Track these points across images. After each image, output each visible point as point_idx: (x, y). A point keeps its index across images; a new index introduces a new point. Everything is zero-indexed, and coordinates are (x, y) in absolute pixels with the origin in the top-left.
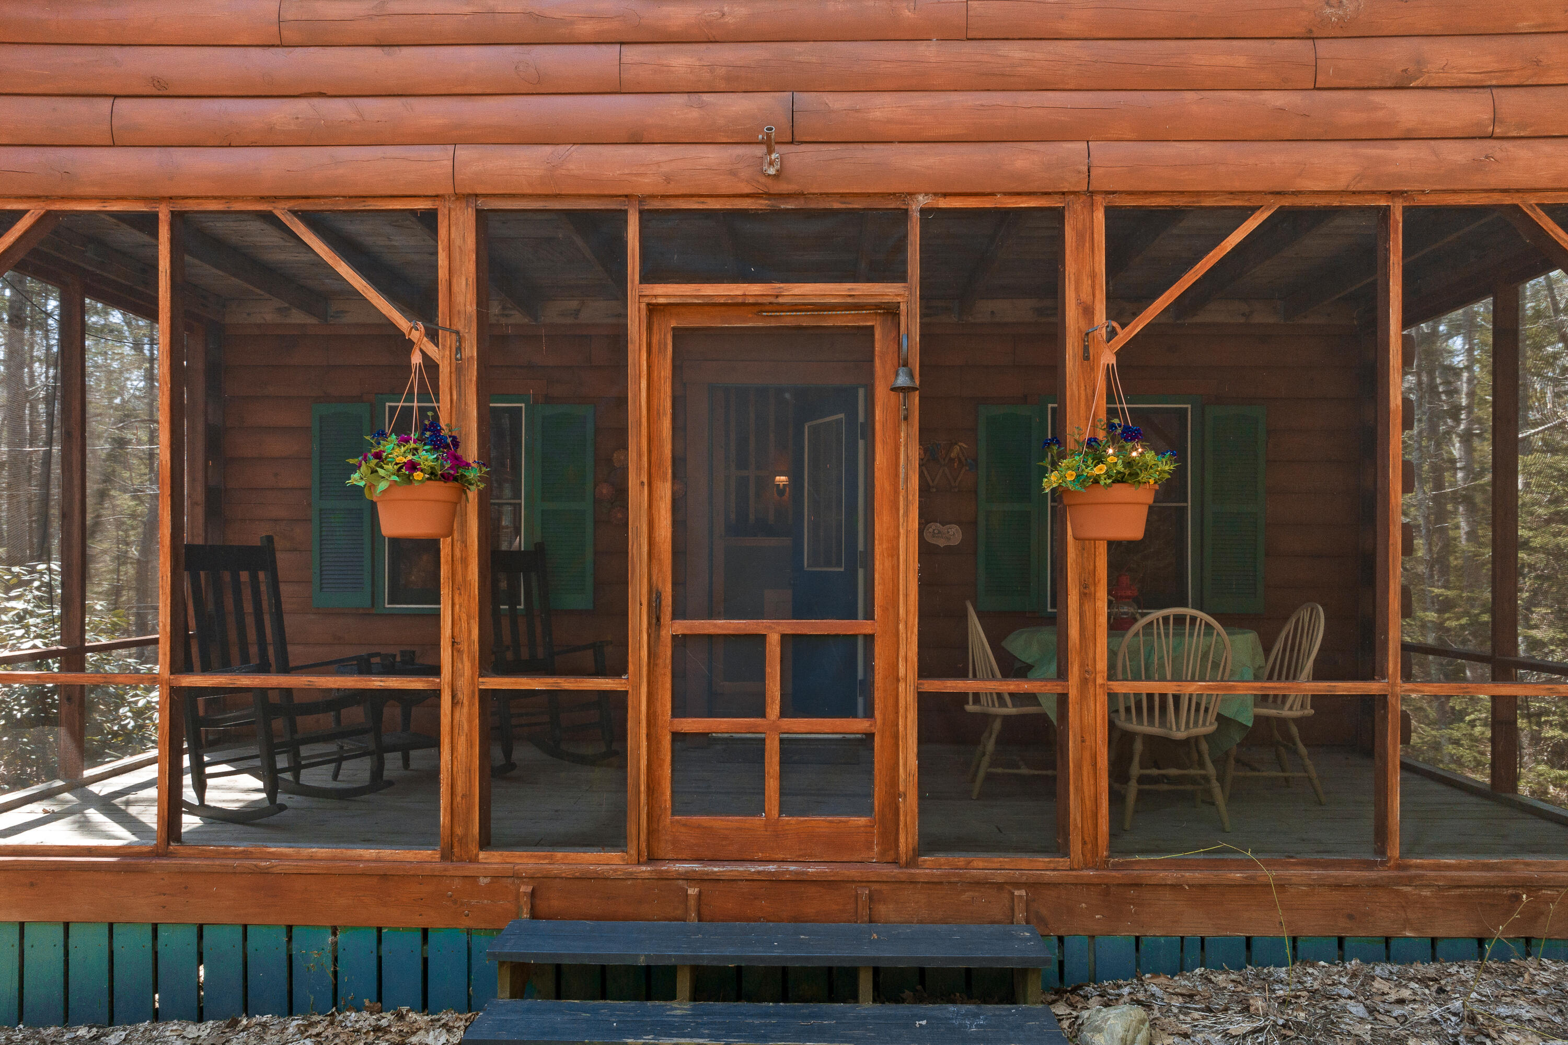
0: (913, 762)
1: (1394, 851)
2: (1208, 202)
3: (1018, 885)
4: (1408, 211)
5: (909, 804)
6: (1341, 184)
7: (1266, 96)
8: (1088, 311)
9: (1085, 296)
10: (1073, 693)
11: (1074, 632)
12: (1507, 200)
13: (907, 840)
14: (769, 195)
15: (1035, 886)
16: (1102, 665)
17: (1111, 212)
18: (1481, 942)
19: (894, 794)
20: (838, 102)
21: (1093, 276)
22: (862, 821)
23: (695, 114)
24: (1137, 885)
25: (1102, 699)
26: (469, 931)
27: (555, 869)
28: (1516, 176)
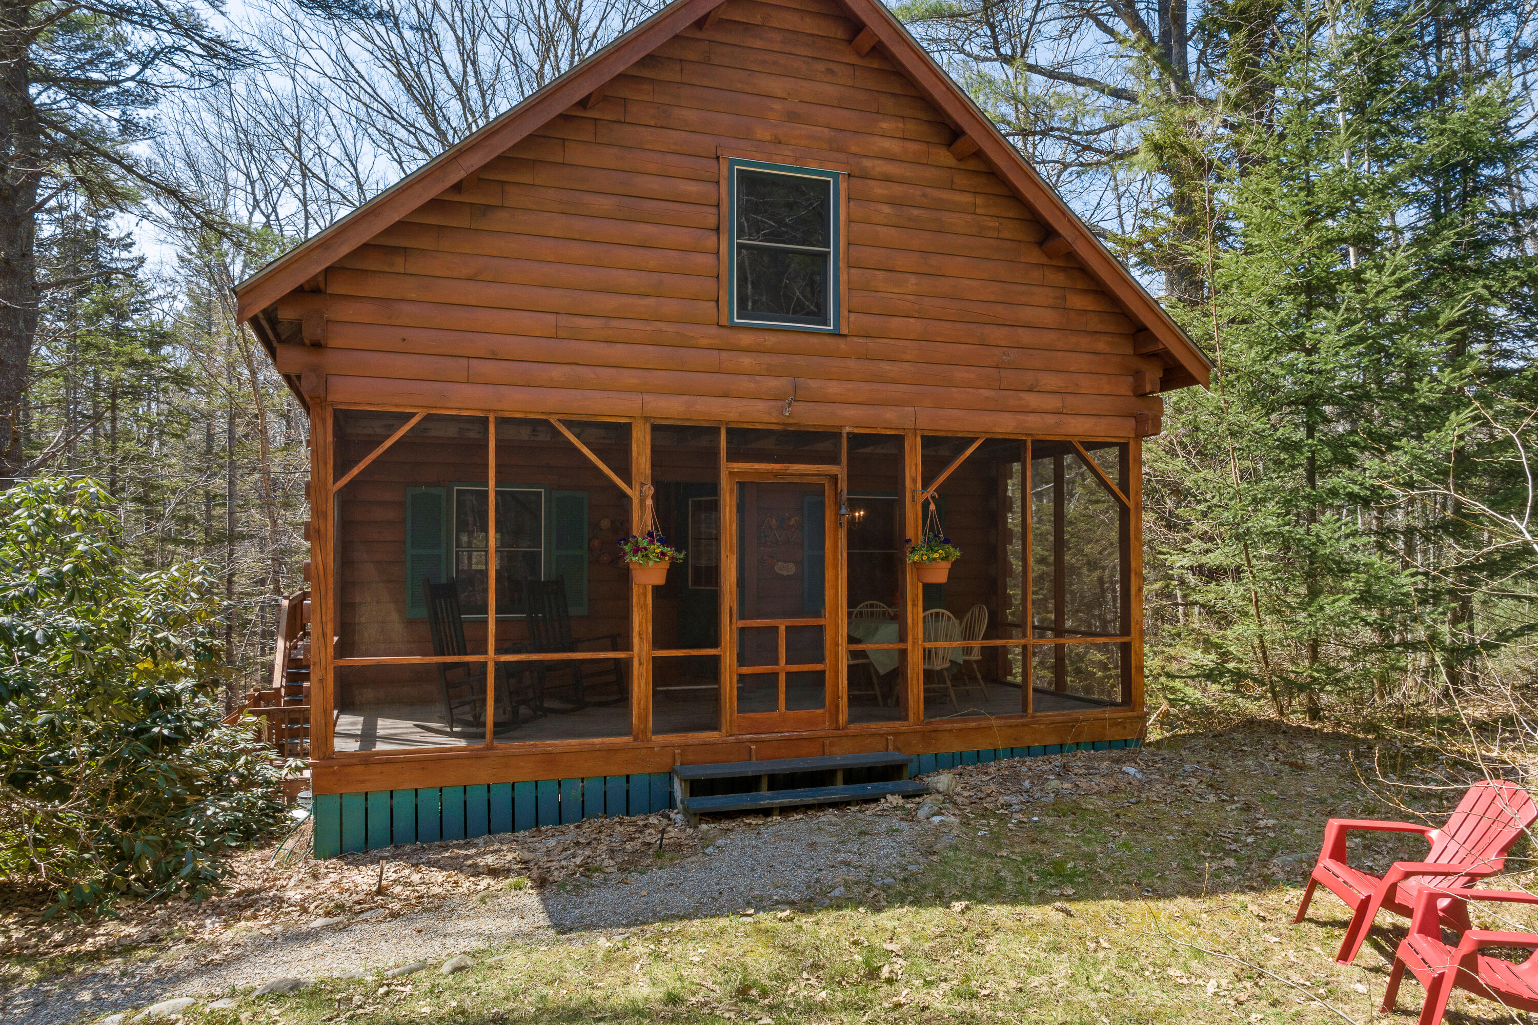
0: (845, 682)
1: (1030, 711)
2: (960, 435)
3: (889, 734)
4: (1033, 442)
5: (844, 701)
6: (1009, 431)
7: (982, 391)
8: (914, 481)
9: (913, 474)
10: (910, 648)
11: (910, 621)
12: (1068, 439)
13: (843, 717)
14: (783, 424)
15: (896, 734)
16: (921, 635)
17: (923, 437)
18: (1061, 745)
19: (837, 697)
20: (813, 384)
21: (916, 465)
22: (821, 711)
23: (752, 385)
24: (935, 731)
25: (921, 651)
26: (650, 774)
27: (690, 741)
28: (1072, 431)
